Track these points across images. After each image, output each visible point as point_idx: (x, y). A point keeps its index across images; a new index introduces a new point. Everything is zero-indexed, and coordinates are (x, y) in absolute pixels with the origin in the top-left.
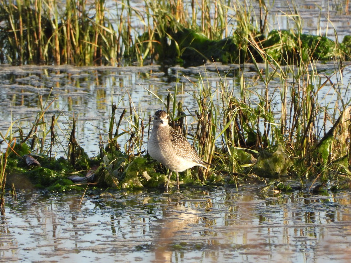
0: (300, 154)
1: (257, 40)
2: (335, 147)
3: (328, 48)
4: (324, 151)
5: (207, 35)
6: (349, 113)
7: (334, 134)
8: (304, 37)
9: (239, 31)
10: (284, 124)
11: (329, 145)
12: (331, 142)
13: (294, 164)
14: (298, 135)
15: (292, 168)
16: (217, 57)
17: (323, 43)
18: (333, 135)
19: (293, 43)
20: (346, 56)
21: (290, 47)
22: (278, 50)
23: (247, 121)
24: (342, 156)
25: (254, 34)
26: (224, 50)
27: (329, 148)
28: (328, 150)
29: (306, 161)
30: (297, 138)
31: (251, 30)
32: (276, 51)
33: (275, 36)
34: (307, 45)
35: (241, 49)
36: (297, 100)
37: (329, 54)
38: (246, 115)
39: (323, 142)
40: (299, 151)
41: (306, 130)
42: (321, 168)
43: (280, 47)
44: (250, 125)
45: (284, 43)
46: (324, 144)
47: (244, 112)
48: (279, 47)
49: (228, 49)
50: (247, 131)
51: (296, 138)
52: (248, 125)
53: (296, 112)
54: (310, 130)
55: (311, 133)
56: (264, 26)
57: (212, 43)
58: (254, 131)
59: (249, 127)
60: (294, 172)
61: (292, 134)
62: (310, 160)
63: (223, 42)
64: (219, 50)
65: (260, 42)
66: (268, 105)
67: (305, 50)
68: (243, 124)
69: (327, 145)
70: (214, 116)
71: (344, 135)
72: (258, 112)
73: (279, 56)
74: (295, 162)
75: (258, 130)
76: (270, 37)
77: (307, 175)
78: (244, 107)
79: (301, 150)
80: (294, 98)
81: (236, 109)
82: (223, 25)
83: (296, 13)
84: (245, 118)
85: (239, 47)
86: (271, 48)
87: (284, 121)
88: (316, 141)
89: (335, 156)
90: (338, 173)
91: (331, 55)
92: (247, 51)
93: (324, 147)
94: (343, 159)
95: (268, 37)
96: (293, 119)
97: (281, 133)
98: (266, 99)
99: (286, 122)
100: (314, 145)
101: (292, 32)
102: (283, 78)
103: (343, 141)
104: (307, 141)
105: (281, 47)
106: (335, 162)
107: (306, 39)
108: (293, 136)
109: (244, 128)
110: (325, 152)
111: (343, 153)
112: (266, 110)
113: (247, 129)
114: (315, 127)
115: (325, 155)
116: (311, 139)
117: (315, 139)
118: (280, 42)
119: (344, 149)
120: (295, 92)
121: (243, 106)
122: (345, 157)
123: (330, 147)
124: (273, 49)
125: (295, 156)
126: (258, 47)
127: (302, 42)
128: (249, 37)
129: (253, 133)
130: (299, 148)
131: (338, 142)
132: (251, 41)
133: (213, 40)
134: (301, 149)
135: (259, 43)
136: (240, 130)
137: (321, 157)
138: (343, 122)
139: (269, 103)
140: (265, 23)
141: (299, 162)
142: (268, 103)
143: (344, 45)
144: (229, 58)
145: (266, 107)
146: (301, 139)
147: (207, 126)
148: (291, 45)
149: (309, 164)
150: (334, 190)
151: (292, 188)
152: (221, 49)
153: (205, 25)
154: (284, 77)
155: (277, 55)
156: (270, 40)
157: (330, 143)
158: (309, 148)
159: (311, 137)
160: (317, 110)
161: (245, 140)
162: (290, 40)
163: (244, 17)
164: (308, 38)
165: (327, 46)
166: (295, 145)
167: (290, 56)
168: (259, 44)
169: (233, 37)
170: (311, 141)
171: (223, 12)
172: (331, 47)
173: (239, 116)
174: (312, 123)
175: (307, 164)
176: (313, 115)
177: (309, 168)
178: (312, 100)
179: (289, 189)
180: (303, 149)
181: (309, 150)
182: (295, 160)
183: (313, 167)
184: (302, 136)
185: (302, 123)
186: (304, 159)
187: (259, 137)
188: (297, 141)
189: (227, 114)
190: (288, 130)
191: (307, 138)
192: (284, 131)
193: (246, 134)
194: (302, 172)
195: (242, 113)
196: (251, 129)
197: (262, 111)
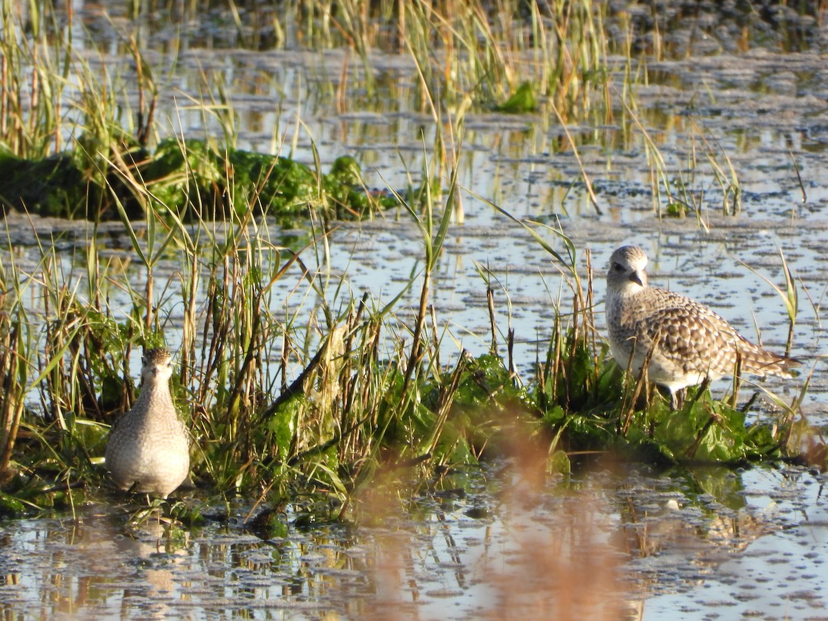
0: (225, 434)
1: (128, 160)
2: (306, 419)
3: (296, 185)
4: (280, 429)
5: (12, 145)
6: (342, 339)
7: (305, 389)
8: (239, 158)
9: (88, 138)
10: (189, 361)
11: (294, 413)
12: (298, 408)
13: (210, 456)
14: (221, 387)
15: (204, 464)
16: (36, 200)
17: (284, 174)
18: (303, 392)
19: (215, 169)
20: (339, 207)
21: (207, 180)
22: (179, 186)
23: (101, 351)
24: (323, 441)
25: (123, 146)
26: (52, 183)
27: (293, 421)
28: (291, 425)
29: (237, 449)
30: (218, 396)
31: (117, 137)
32: (173, 190)
33: (173, 152)
34: (246, 177)
35: (91, 183)
36: (222, 306)
37: (297, 201)
38: (100, 337)
39: (281, 407)
40: (221, 426)
41: (239, 378)
42: (271, 469)
43: (184, 180)
44: (109, 362)
45: (194, 171)
46: (282, 412)
47: (94, 330)
48: (179, 180)
49: (61, 181)
50: (100, 375)
51: (216, 395)
52: (104, 360)
53: (218, 335)
54: (250, 377)
55: (252, 384)
56: (147, 129)
57: (24, 165)
58: (116, 375)
59: (106, 366)
60: (207, 477)
61: (206, 387)
62: (248, 446)
63: (50, 164)
64: (40, 182)
65: (136, 166)
66: (152, 315)
67: (240, 190)
68: (93, 357)
69: (290, 414)
70: (24, 338)
71: (329, 391)
72: (128, 331)
73: (181, 202)
74: (212, 451)
75: (125, 373)
76: (160, 155)
77: (238, 484)
78: (95, 319)
79: (226, 423)
80: (215, 299)
81: (76, 323)
82: (51, 121)
83: (223, 100)
84: (96, 345)
85: (87, 176)
86: (162, 183)
87: (188, 355)
88: (263, 404)
89: (306, 439)
90: (313, 482)
91: (301, 203)
92: (104, 187)
93: (282, 420)
94: (325, 449)
95: (156, 153)
96: (211, 350)
97: (181, 383)
98: (147, 301)
99: (193, 357)
100: (257, 412)
101: (212, 145)
102: (188, 251)
103: (326, 404)
104: (242, 403)
105: (186, 179)
106: (306, 454)
107: (245, 162)
108: (209, 389)
109: (94, 367)
110: (283, 429)
111: (326, 433)
112: (146, 327)
113: (102, 369)
114: (260, 371)
115: (284, 438)
116: (251, 398)
117: (260, 397)
118: (182, 169)
119: (329, 425)
120: (218, 286)
121: (93, 315)
122: (331, 443)
123: (296, 417)
124: (167, 186)
125: (212, 437)
126: (131, 178)
127: (236, 170)
128: (111, 152)
129: (114, 381)
130: (221, 420)
131: (314, 409)
132: (116, 164)
133: (25, 157)
134: (226, 420)
135: (132, 167)
136: (85, 371)
137: (273, 442)
138: (327, 363)
139: (154, 310)
140: (150, 119)
141: (220, 453)
142: (151, 309)
143: (334, 180)
144: (63, 203)
145: (146, 319)
146: (228, 398)
147: (8, 359)
148: (209, 176)
149: (245, 458)
150: (302, 524)
151: (204, 516)
152: (44, 180)
153: (9, 121)
154: (191, 250)
155: (176, 198)
156: (161, 161)
157: (296, 408)
158: (245, 418)
159: (251, 392)
160: (266, 331)
161: (95, 396)
162: (207, 162)
163: (101, 107)
164: (251, 161)
165: (293, 180)
166: (214, 410)
167: (208, 200)
168: (133, 171)
169: (74, 153)
170: (252, 402)
171: (52, 93)
172: (304, 183)
173: (82, 339)
174: (254, 360)
175: (242, 458)
176: (258, 343)
177: (245, 466)
178: (256, 305)
179: (198, 519)
180: (232, 422)
181: (246, 424)
182: (211, 447)
183: (254, 465)
184: (231, 389)
185: (230, 360)
186: (233, 444)
187: (129, 391)
188: (219, 402)
189: (54, 332)
190: (197, 377)
191: (241, 396)
192: (188, 378)
193: (99, 382)
194: (227, 475)
195: (90, 332)
196: (110, 370)
197: (137, 330)
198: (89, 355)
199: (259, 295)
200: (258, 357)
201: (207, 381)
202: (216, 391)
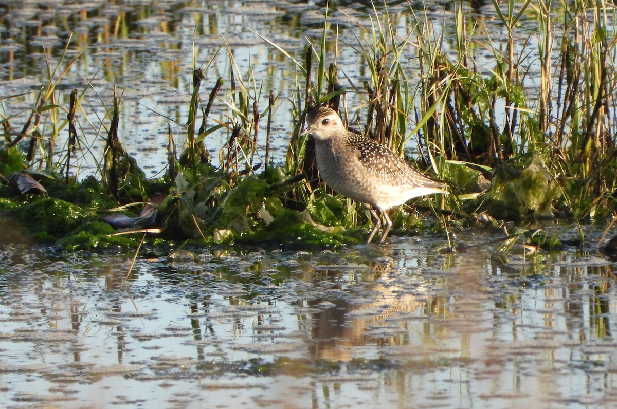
0: (579, 172)
10: (546, 109)
13: (567, 191)
14: (574, 132)
15: (562, 199)
23: (470, 103)
29: (590, 185)
30: (573, 139)
36: (574, 61)
38: (469, 91)
40: (576, 165)
41: (590, 123)
44: (477, 112)
47: (463, 85)
50: (470, 124)
51: (571, 138)
52: (472, 111)
53: (571, 86)
54: (600, 122)
55: (601, 128)
58: (483, 124)
59: (474, 116)
60: (566, 209)
61: (562, 133)
62: (599, 183)
66: (513, 70)
68: (463, 109)
70: (403, 96)
72: (493, 85)
74: (569, 187)
75: (491, 121)
77: (592, 214)
78: (463, 75)
79: (580, 162)
80: (568, 56)
81: (448, 80)
84: (466, 98)
87: (545, 104)
88: (612, 145)
96: (565, 100)
97: (540, 129)
98: (509, 59)
99: (550, 106)
100: (606, 152)
102: (543, 14)
104: (593, 145)
108: (565, 133)
109: (464, 117)
112: (508, 81)
113: (471, 119)
114: (609, 117)
116: (601, 141)
117: (608, 139)
120: (569, 44)
121: (461, 72)
125: (568, 175)
129: (482, 128)
130: (576, 159)
134: (581, 160)
136: (456, 121)
139: (515, 67)
141: (576, 188)
142: (513, 65)
145: (508, 74)
146: (581, 140)
147: (388, 113)
149: (597, 193)
151: (563, 242)
154: (545, 12)
158: (596, 158)
159: (601, 135)
160: (613, 82)
161: (465, 142)
166: (569, 151)
170: (602, 143)
173: (453, 94)
174: (603, 107)
175: (594, 192)
176: (606, 92)
177: (598, 199)
178: (603, 60)
179: (556, 244)
180: (585, 161)
181: (597, 163)
182: (567, 183)
183: (605, 198)
184: (583, 133)
185: (583, 107)
186: (586, 181)
187: (495, 137)
188: (573, 145)
189: (429, 88)
190: (554, 123)
191: (593, 138)
192: (545, 125)
193: (468, 130)
194: (582, 208)
195: (460, 87)
196: (478, 119)
197: (500, 84)
198: (459, 107)
199: (605, 51)
200: (606, 104)
201: (563, 127)
202: (571, 135)
